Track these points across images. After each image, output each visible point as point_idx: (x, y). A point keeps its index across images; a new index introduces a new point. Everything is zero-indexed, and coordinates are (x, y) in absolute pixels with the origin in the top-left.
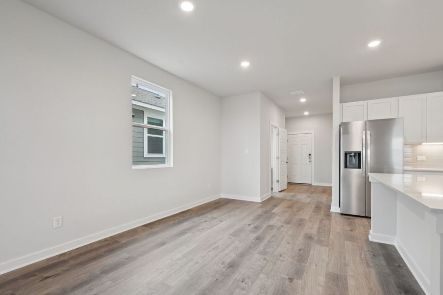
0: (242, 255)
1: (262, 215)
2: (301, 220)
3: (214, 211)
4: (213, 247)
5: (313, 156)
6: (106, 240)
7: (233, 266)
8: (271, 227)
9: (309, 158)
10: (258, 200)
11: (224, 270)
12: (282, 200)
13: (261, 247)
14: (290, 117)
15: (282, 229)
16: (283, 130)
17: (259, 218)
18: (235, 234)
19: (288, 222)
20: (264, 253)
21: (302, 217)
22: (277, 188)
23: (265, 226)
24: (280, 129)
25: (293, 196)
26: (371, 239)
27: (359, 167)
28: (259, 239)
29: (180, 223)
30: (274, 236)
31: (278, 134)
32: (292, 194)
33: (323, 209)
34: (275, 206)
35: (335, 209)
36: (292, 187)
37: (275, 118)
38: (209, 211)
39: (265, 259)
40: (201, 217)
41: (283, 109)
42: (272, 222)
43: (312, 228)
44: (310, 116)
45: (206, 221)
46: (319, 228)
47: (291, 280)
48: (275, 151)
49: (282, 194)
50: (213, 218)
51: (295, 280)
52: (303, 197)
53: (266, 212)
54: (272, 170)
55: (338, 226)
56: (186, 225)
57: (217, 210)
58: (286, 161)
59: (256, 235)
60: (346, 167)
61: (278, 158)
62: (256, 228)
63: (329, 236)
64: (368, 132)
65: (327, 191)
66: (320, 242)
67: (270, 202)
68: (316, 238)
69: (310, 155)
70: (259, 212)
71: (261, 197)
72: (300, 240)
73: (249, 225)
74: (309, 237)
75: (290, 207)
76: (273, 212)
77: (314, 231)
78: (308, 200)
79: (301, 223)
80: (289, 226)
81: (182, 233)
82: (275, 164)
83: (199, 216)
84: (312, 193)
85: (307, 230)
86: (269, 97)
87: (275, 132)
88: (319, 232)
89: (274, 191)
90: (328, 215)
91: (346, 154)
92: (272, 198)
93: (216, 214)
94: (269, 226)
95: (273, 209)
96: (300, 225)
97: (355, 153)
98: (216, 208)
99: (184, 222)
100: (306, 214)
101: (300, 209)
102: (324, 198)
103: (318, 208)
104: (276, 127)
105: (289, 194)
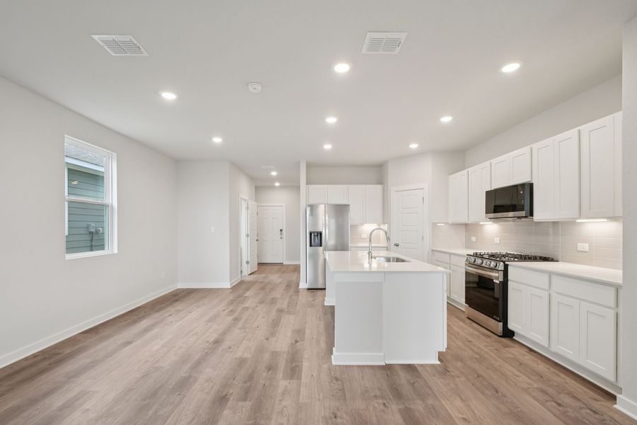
0: (224, 333)
1: (234, 300)
2: (273, 299)
3: (176, 304)
4: (192, 333)
5: (284, 232)
6: (34, 356)
7: (217, 342)
8: (246, 309)
9: (281, 234)
10: (228, 285)
11: (210, 346)
12: (253, 283)
13: (240, 324)
14: (260, 187)
15: (257, 309)
16: (252, 204)
17: (232, 303)
18: (210, 320)
19: (261, 302)
20: (243, 328)
21: (275, 296)
22: (247, 270)
23: (240, 308)
24: (250, 203)
25: (265, 278)
26: (326, 305)
27: (321, 246)
28: (236, 320)
29: (135, 322)
30: (250, 315)
31: (247, 208)
32: (264, 275)
33: (293, 287)
34: (247, 289)
35: (303, 285)
36: (264, 267)
37: (245, 189)
38: (169, 305)
39: (245, 332)
40: (161, 312)
41: (252, 179)
42: (246, 305)
43: (283, 304)
44: (281, 187)
45: (171, 315)
46: (289, 303)
47: (267, 339)
48: (244, 229)
49: (252, 276)
50: (179, 311)
51: (270, 339)
52: (275, 278)
53: (239, 296)
54: (241, 249)
55: (304, 298)
56: (145, 323)
57: (178, 302)
58: (256, 238)
59: (233, 317)
60: (311, 246)
61: (247, 235)
62: (232, 312)
63: (296, 307)
64: (327, 215)
65: (296, 269)
66: (289, 313)
67: (240, 287)
68: (286, 310)
69: (281, 230)
70: (231, 297)
71: (230, 281)
72: (273, 314)
73: (224, 310)
74: (281, 311)
75: (263, 289)
76: (246, 295)
77: (285, 306)
78: (280, 280)
79: (273, 301)
80: (263, 305)
81: (146, 330)
82: (244, 242)
83: (158, 311)
84: (284, 272)
85: (278, 306)
86: (238, 167)
87: (244, 205)
88: (288, 306)
89: (243, 274)
90: (297, 291)
91: (311, 234)
92: (242, 283)
93: (179, 306)
94: (244, 308)
95: (245, 293)
96: (272, 303)
97: (318, 233)
98: (176, 301)
99: (141, 321)
100: (277, 294)
101: (272, 289)
102: (294, 277)
103: (288, 286)
104: (245, 200)
105: (260, 276)
